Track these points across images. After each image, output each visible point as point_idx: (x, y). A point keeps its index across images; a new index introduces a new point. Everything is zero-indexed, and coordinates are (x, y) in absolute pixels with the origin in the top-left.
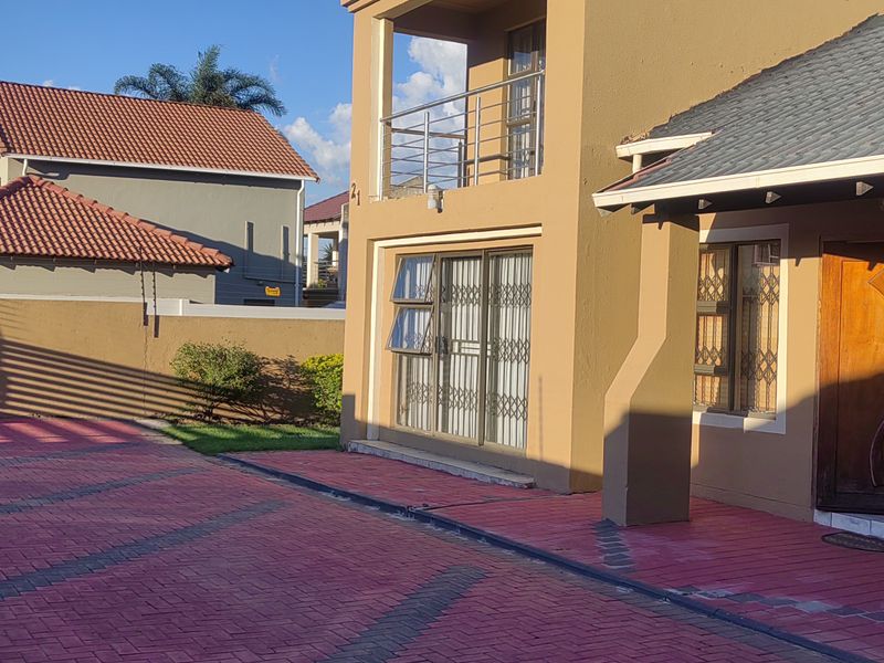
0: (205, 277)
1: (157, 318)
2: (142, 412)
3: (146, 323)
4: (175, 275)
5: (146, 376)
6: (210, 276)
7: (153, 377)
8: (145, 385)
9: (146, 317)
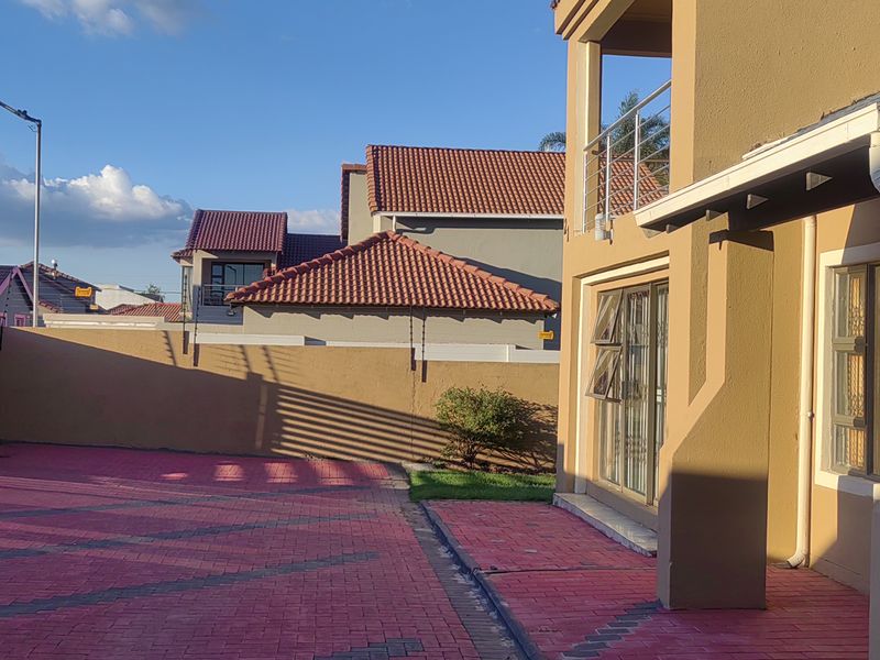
0: (534, 323)
1: (425, 363)
2: (410, 456)
3: (414, 368)
4: (504, 321)
5: (414, 420)
6: (538, 322)
7: (421, 422)
8: (412, 430)
9: (413, 362)
